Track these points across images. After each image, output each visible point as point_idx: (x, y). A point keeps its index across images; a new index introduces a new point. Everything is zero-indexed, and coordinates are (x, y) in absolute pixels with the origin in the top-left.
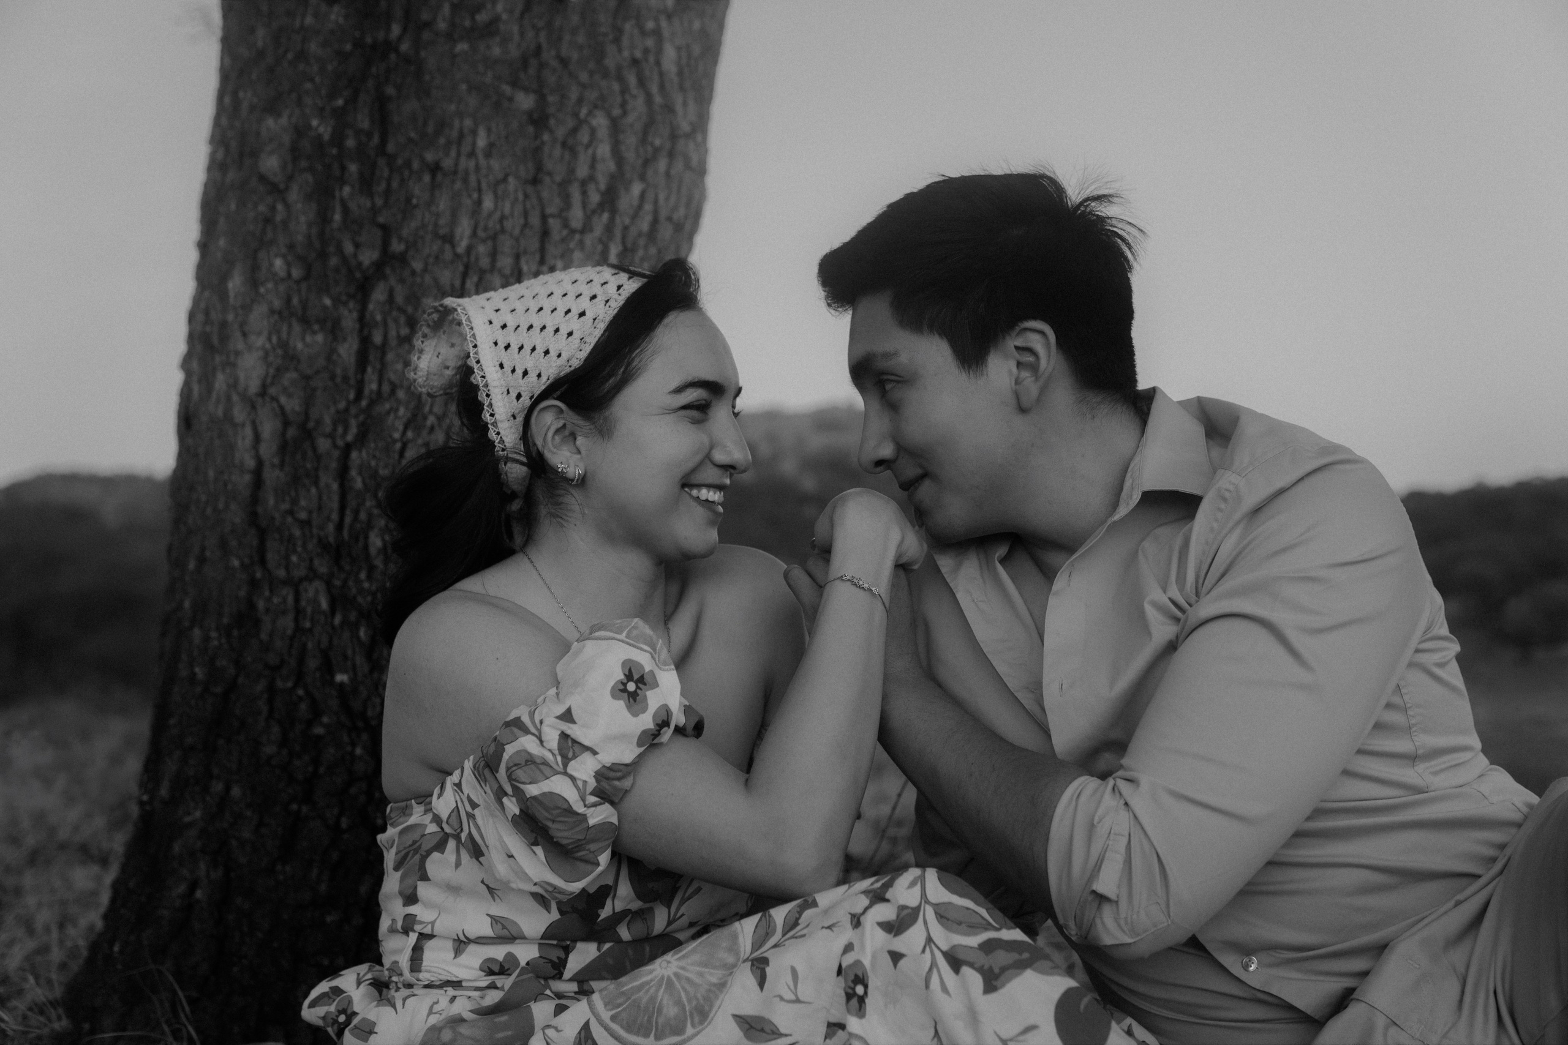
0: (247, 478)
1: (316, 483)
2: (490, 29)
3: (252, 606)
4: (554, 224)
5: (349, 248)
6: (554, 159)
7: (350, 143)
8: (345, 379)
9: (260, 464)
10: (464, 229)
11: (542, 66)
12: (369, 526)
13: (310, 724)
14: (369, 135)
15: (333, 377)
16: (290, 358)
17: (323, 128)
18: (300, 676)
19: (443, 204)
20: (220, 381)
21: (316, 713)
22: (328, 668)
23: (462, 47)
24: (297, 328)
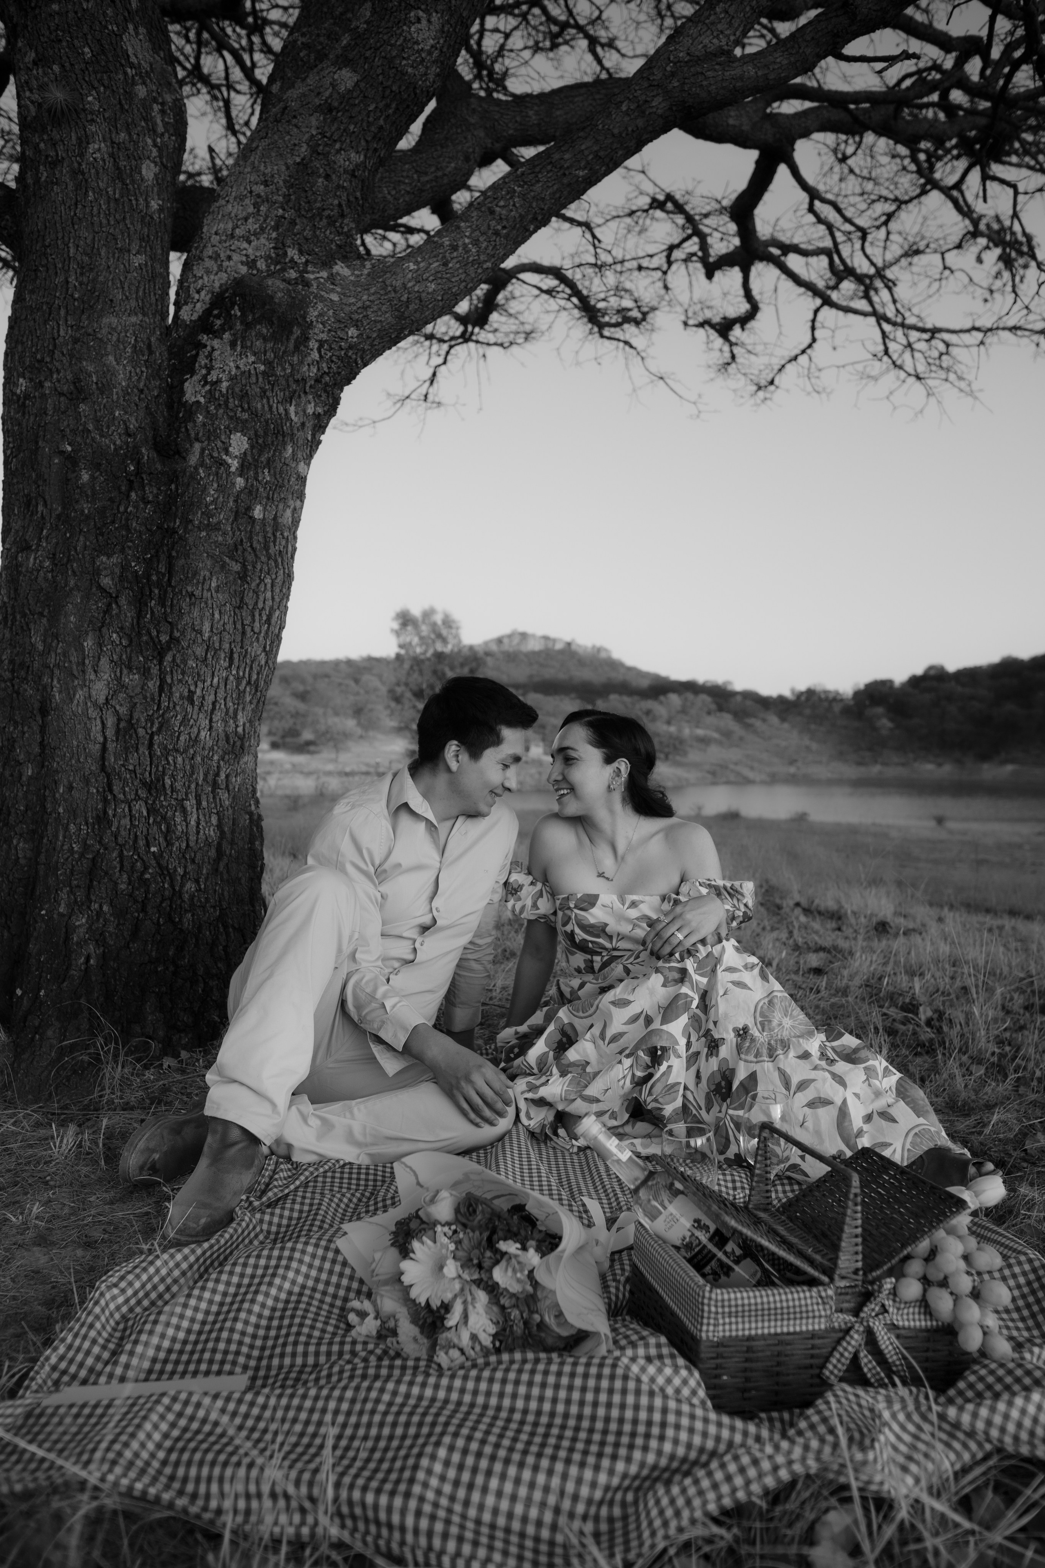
0: (98, 746)
1: (137, 750)
2: (216, 527)
3: (105, 812)
4: (248, 629)
5: (154, 633)
6: (249, 599)
7: (154, 578)
8: (153, 699)
9: (105, 738)
10: (207, 627)
11: (244, 550)
12: (164, 773)
13: (143, 873)
14: (164, 575)
15: (145, 698)
16: (122, 686)
17: (139, 569)
18: (135, 848)
19: (196, 613)
20: (80, 694)
21: (146, 868)
22: (148, 845)
23: (204, 534)
24: (125, 671)
